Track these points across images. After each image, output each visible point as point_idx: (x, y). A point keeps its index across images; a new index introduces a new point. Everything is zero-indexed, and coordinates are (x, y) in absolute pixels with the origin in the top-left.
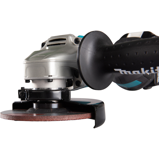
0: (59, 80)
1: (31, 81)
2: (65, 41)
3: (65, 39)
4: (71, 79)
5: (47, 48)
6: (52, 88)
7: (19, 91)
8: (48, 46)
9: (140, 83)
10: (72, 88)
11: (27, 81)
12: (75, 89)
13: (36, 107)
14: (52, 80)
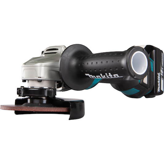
0: (48, 81)
1: (27, 81)
2: (57, 50)
3: (58, 49)
4: (60, 81)
5: (44, 55)
6: (44, 88)
7: (18, 89)
8: (45, 54)
9: (139, 91)
10: (61, 89)
11: (24, 81)
12: (63, 90)
13: (30, 101)
14: (41, 80)
